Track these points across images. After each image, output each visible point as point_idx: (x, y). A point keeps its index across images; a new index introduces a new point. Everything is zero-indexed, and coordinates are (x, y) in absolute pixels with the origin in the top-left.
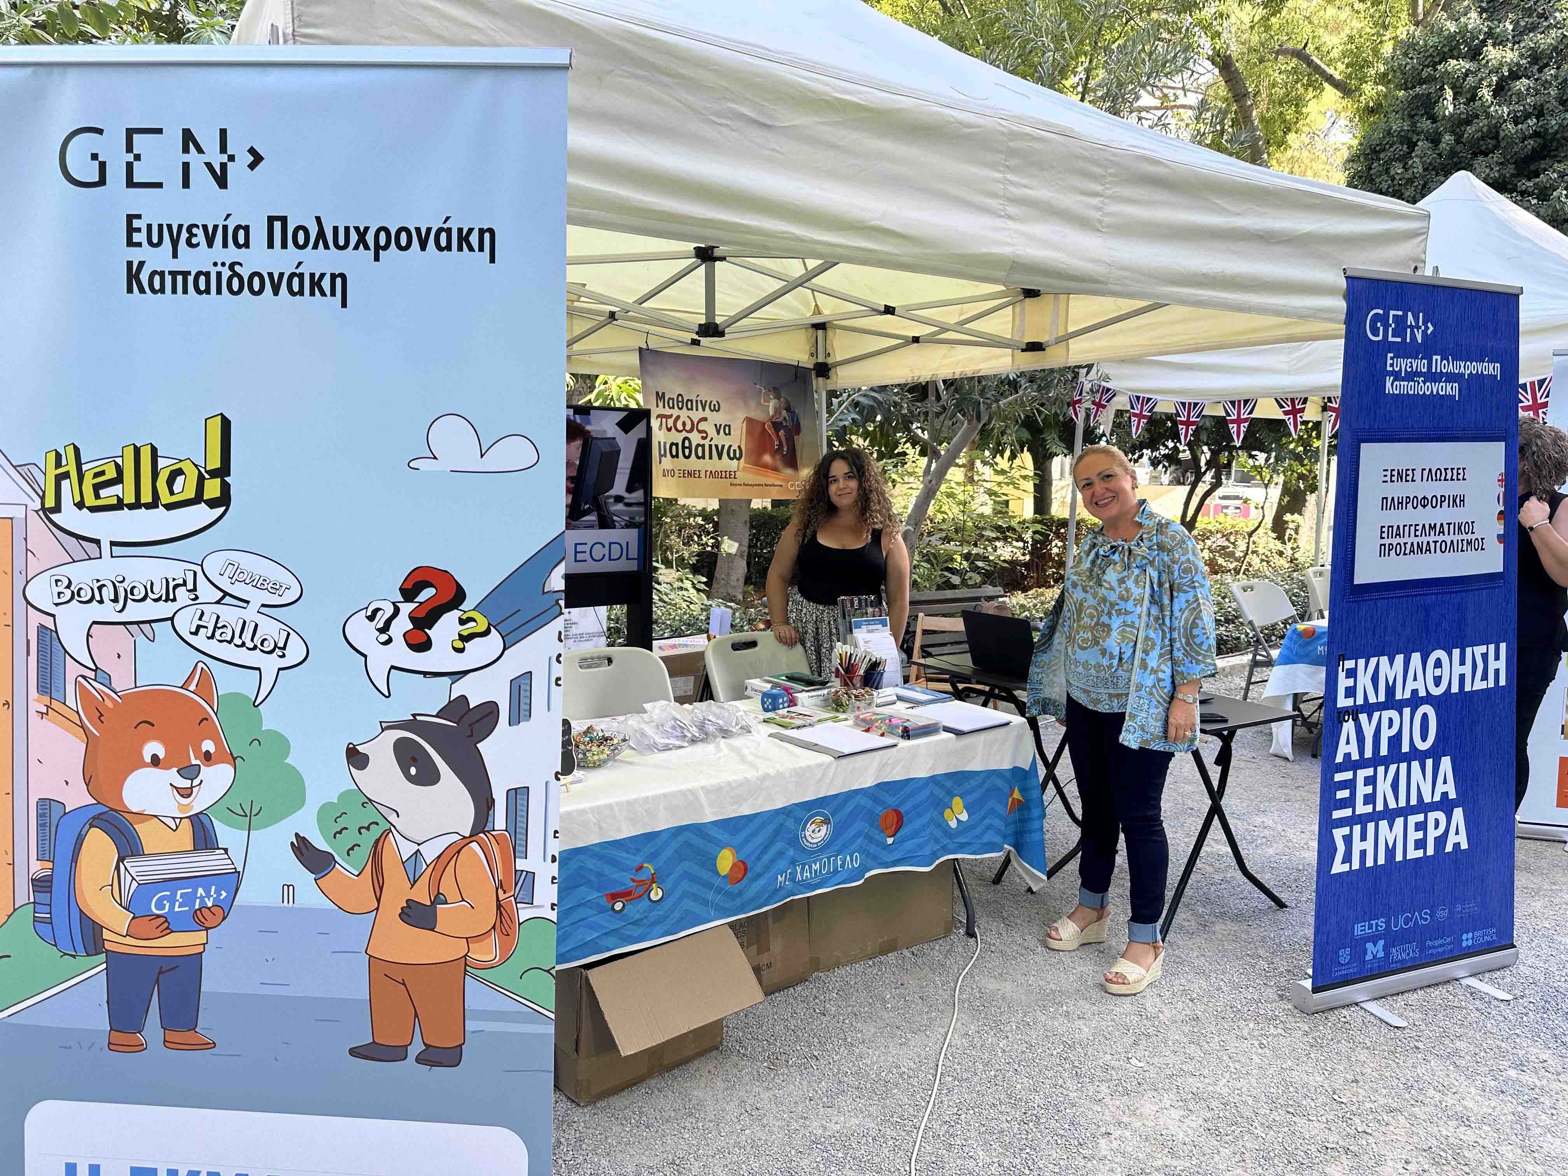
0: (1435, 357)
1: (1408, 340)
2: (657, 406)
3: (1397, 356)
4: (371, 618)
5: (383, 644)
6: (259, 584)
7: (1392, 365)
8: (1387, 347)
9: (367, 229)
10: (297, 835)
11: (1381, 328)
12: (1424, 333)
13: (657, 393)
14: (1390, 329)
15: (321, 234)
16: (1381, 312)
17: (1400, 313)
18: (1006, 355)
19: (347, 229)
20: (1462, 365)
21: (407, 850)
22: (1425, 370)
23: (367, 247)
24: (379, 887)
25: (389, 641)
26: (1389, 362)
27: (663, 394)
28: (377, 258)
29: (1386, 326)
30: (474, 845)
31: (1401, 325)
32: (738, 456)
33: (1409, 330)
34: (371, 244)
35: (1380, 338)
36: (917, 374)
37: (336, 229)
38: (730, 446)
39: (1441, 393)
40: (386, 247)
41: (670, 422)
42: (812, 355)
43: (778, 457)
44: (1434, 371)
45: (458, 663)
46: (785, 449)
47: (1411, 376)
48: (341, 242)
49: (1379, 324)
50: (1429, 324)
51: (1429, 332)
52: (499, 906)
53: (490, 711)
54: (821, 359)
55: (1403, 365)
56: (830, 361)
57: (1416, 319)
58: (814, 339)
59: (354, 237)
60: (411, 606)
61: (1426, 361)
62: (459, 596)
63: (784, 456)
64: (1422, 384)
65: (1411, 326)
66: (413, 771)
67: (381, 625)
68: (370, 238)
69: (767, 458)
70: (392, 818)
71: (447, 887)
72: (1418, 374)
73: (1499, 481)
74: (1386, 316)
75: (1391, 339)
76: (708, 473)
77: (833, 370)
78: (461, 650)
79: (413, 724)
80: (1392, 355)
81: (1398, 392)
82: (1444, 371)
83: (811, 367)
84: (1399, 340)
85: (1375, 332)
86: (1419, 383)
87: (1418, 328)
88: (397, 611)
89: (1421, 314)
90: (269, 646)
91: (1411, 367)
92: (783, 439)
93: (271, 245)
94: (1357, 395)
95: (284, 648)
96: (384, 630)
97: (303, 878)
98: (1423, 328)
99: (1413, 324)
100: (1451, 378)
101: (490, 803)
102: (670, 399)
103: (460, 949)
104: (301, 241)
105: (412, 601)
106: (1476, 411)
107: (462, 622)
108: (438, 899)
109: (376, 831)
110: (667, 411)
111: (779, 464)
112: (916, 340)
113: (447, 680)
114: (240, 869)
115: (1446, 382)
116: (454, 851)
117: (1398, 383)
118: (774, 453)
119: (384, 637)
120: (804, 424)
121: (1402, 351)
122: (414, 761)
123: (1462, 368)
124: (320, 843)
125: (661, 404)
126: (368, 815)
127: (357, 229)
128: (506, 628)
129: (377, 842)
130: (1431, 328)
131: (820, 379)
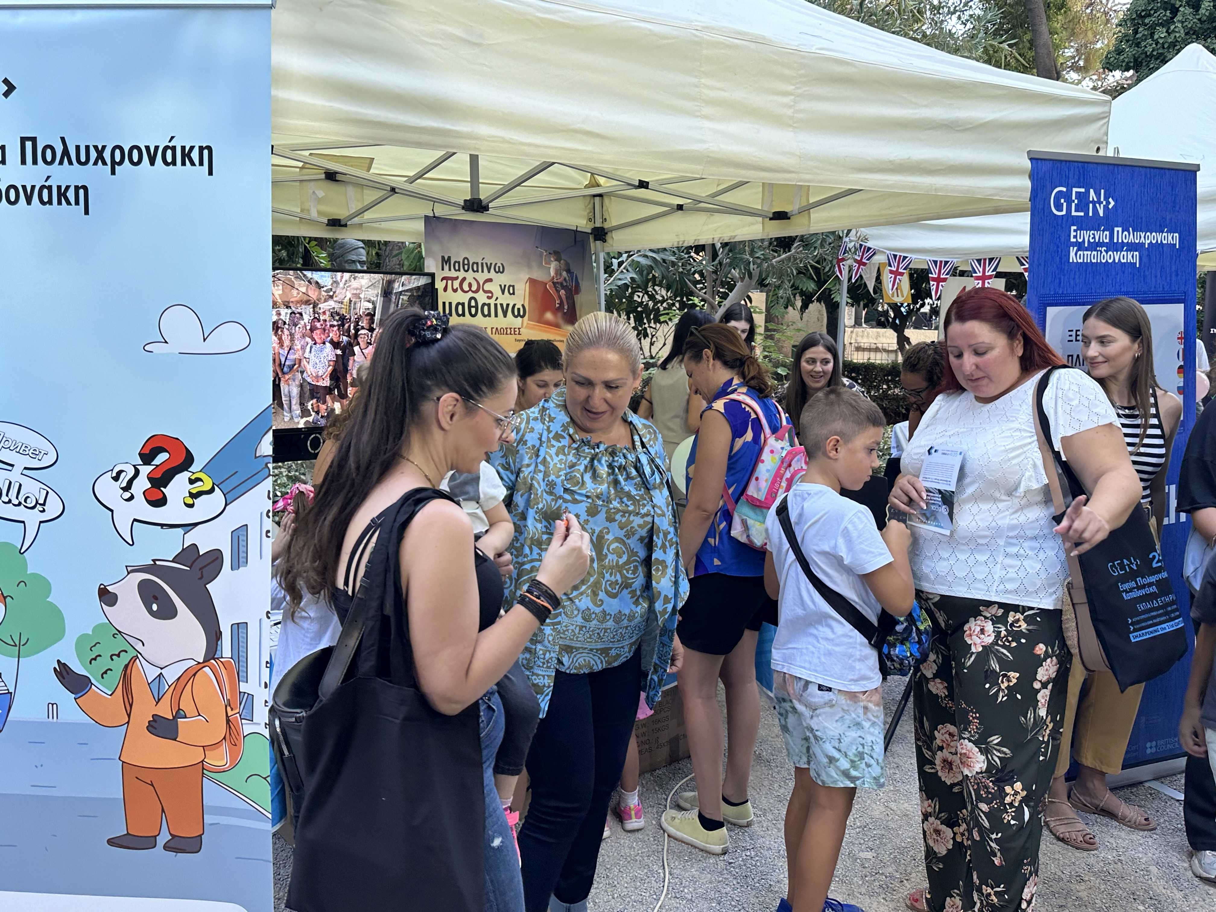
0: (1116, 229)
1: (1091, 214)
2: (443, 269)
3: (1080, 228)
4: (116, 479)
5: (127, 500)
6: (21, 450)
7: (1075, 237)
8: (1069, 220)
9: (104, 147)
10: (59, 661)
11: (1065, 204)
12: (1106, 207)
13: (443, 257)
14: (1073, 205)
15: (66, 152)
16: (1064, 189)
17: (1083, 190)
18: (757, 222)
19: (87, 148)
20: (1143, 236)
21: (152, 673)
22: (1107, 241)
23: (104, 163)
24: (129, 705)
25: (132, 498)
26: (1073, 234)
27: (449, 258)
28: (113, 172)
29: (1069, 202)
30: (207, 669)
31: (1083, 202)
32: (522, 314)
33: (1091, 205)
34: (108, 160)
35: (1064, 213)
36: (682, 238)
37: (78, 148)
38: (514, 305)
39: (1123, 261)
40: (121, 163)
41: (456, 284)
42: (590, 220)
43: (560, 314)
44: (1115, 241)
45: (190, 516)
46: (566, 307)
47: (1094, 246)
48: (83, 159)
49: (1062, 201)
50: (1110, 200)
51: (1110, 207)
52: (228, 721)
53: (216, 556)
54: (598, 224)
55: (1086, 236)
56: (606, 225)
57: (1098, 195)
58: (591, 206)
59: (93, 155)
60: (150, 468)
61: (1108, 233)
62: (189, 460)
63: (565, 313)
64: (1104, 253)
65: (1093, 202)
66: (155, 607)
67: (124, 484)
68: (107, 155)
69: (549, 316)
70: (139, 646)
71: (186, 705)
72: (1101, 244)
73: (1178, 338)
74: (1069, 192)
75: (1074, 213)
76: (494, 330)
77: (609, 234)
78: (191, 506)
79: (153, 568)
80: (1075, 228)
81: (1081, 261)
82: (1125, 241)
83: (590, 231)
84: (1082, 214)
85: (1059, 207)
86: (1101, 252)
87: (1100, 203)
88: (137, 473)
89: (1102, 191)
90: (31, 503)
91: (1094, 238)
92: (563, 297)
93: (23, 162)
94: (1043, 264)
95: (44, 504)
96: (127, 489)
97: (65, 697)
98: (1104, 203)
99: (1095, 199)
100: (1132, 247)
101: (219, 635)
102: (455, 262)
103: (197, 756)
104: (49, 158)
105: (149, 464)
106: (1156, 277)
107: (192, 482)
108: (179, 714)
109: (125, 659)
110: (453, 274)
111: (561, 321)
112: (680, 207)
113: (180, 531)
114: (12, 690)
115: (1127, 251)
116: (191, 674)
117: (1081, 253)
118: (555, 311)
119: (127, 495)
120: (584, 285)
121: (1084, 224)
122: (156, 598)
123: (1143, 239)
124: (78, 668)
125: (446, 267)
126: (119, 644)
127: (96, 147)
128: (227, 487)
129: (126, 666)
130: (1112, 203)
131: (598, 242)
